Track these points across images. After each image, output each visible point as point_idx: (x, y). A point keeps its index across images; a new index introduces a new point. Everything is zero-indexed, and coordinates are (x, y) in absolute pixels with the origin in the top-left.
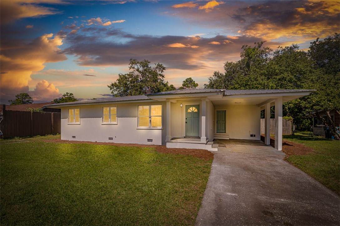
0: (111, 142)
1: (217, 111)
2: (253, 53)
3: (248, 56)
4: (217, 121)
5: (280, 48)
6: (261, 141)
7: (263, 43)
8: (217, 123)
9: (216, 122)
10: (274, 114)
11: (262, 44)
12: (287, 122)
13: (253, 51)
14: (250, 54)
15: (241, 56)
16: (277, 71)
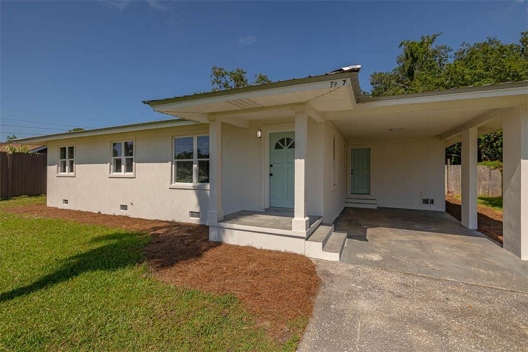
0: (125, 215)
1: (352, 150)
2: (420, 50)
3: (412, 55)
4: (352, 171)
5: (465, 46)
6: (448, 216)
7: (437, 37)
8: (352, 174)
9: (350, 172)
10: (460, 158)
11: (435, 38)
12: (492, 171)
13: (421, 47)
14: (415, 52)
15: (398, 63)
16: (467, 77)
